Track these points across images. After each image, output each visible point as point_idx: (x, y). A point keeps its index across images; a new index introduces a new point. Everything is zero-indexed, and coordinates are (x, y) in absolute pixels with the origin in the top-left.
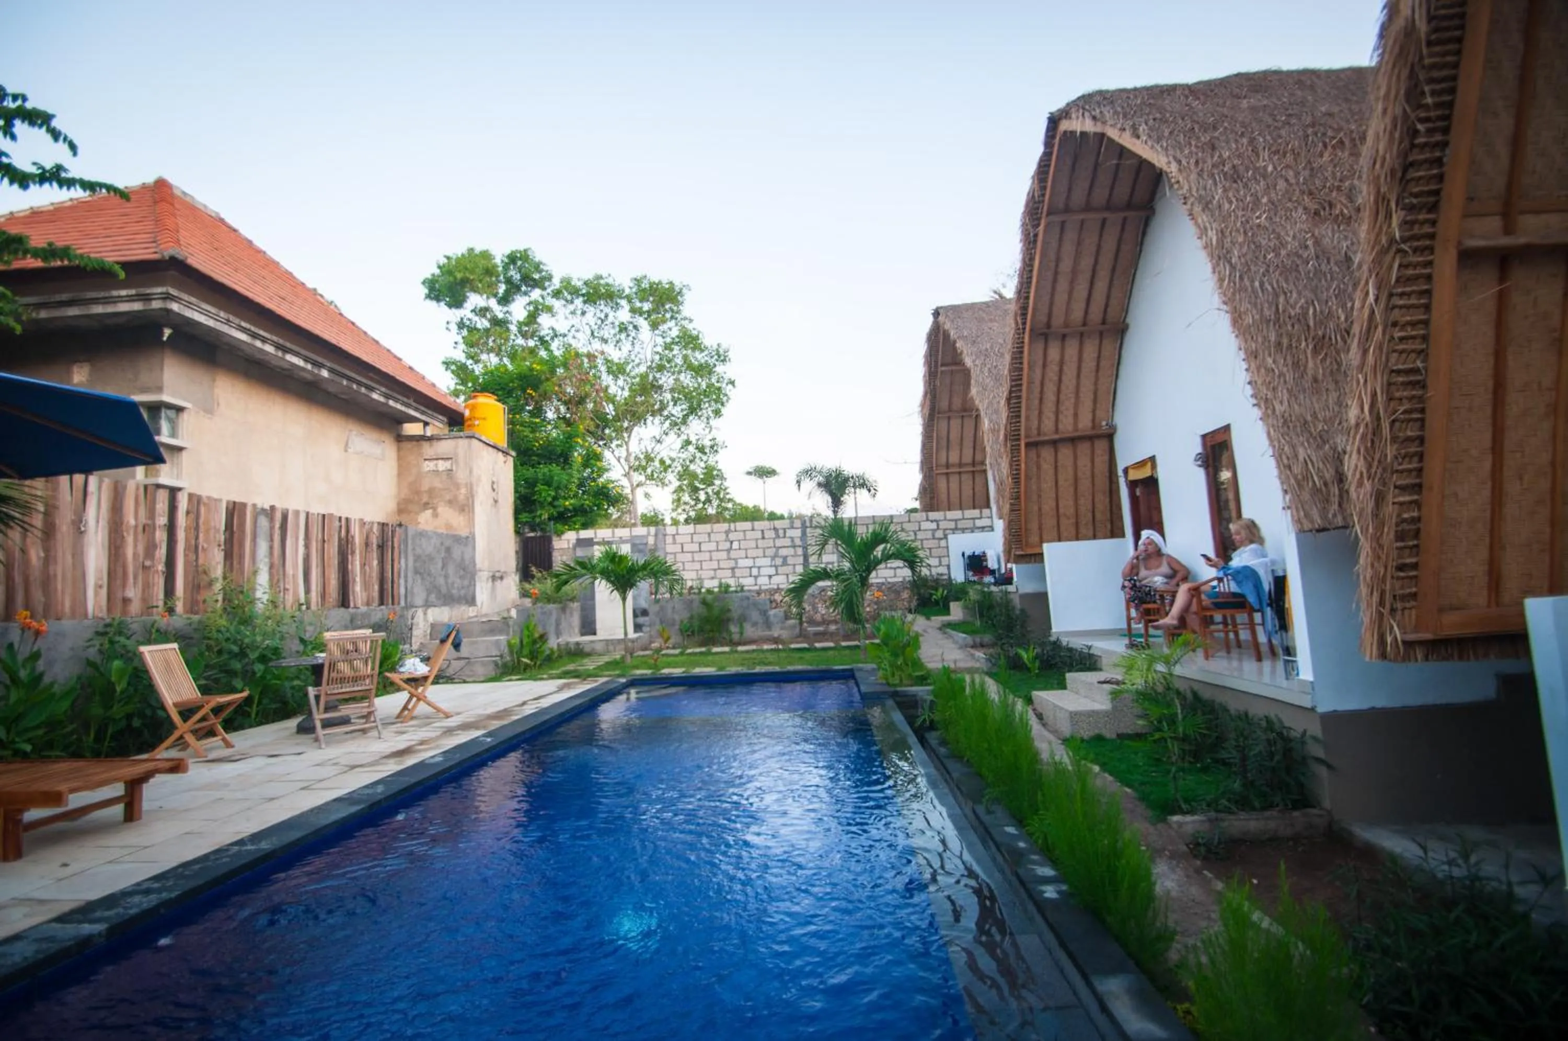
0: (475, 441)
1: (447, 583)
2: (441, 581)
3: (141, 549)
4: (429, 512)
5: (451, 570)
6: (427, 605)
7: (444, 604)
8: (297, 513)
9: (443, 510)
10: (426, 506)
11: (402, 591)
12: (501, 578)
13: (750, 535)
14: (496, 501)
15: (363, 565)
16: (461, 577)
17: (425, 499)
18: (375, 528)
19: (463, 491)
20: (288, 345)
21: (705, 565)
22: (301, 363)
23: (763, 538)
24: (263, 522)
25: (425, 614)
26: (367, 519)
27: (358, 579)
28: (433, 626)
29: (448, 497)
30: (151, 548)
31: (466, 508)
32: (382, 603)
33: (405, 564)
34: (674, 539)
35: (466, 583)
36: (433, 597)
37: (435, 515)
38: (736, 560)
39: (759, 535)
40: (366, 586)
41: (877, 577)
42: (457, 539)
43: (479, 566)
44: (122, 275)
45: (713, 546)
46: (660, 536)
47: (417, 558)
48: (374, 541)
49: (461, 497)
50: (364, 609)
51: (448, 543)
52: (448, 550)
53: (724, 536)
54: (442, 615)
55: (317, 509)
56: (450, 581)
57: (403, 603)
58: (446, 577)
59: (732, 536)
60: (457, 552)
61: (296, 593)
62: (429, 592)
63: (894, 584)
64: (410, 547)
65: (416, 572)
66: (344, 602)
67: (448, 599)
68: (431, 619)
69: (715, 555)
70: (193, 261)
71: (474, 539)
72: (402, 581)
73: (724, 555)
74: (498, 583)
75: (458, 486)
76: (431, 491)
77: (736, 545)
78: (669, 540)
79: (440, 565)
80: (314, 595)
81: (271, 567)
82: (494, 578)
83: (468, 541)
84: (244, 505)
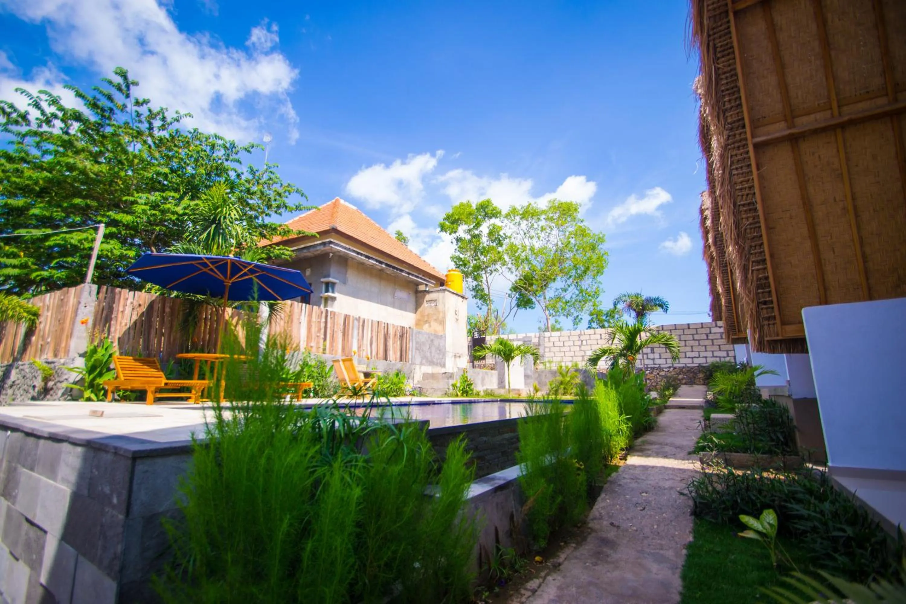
0: (447, 292)
1: (431, 356)
2: (429, 354)
3: (317, 329)
4: (427, 325)
5: (433, 349)
6: (421, 364)
7: (430, 365)
8: (368, 320)
9: (433, 323)
10: (426, 322)
11: (410, 357)
12: (460, 357)
13: (593, 337)
14: (457, 320)
15: (393, 343)
16: (438, 354)
17: (426, 319)
18: (399, 329)
19: (441, 315)
20: (370, 255)
21: (567, 354)
22: (375, 262)
23: (601, 338)
24: (356, 323)
25: (420, 368)
26: (396, 324)
27: (391, 349)
28: (424, 374)
29: (435, 318)
30: (320, 330)
31: (442, 322)
32: (401, 360)
33: (412, 345)
34: (549, 340)
35: (441, 357)
36: (424, 361)
37: (430, 326)
38: (584, 351)
39: (599, 337)
40: (395, 353)
41: (679, 363)
42: (437, 336)
43: (447, 349)
44: (318, 236)
45: (571, 343)
46: (542, 338)
47: (417, 343)
48: (398, 334)
49: (440, 318)
50: (393, 362)
51: (432, 337)
52: (432, 341)
53: (577, 338)
54: (429, 369)
55: (376, 319)
56: (433, 355)
57: (410, 362)
58: (431, 353)
59: (582, 338)
60: (436, 342)
61: (367, 352)
62: (422, 358)
63: (692, 368)
64: (414, 338)
65: (417, 349)
66: (386, 358)
67: (431, 363)
68: (423, 372)
69: (573, 349)
70: (339, 228)
71: (445, 337)
72: (410, 352)
73: (577, 348)
74: (458, 359)
75: (439, 312)
76: (428, 315)
77: (584, 343)
78: (546, 340)
79: (428, 347)
80: (374, 353)
81: (358, 340)
82: (455, 356)
83: (442, 337)
84: (349, 316)
